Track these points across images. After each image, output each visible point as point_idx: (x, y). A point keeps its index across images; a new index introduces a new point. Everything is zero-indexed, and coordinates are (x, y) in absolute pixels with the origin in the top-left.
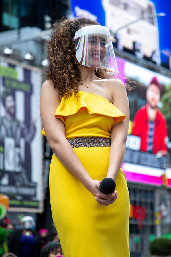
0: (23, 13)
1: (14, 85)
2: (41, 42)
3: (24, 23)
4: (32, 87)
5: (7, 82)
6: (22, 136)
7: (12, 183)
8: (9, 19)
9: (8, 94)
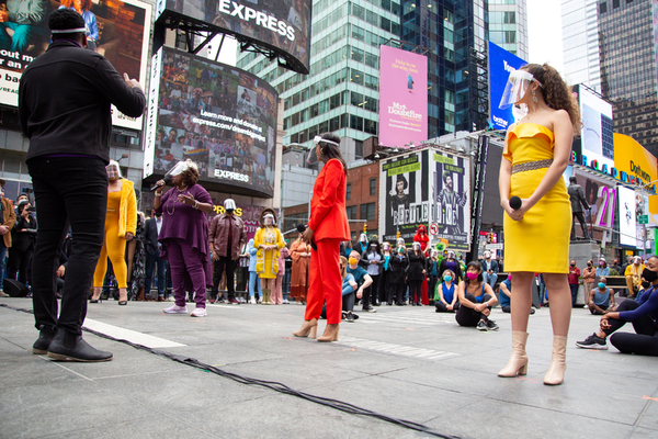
0: (458, 123)
1: (452, 168)
2: (470, 140)
3: (458, 128)
4: (463, 169)
5: (447, 167)
6: (457, 202)
7: (450, 233)
8: (449, 127)
9: (447, 175)
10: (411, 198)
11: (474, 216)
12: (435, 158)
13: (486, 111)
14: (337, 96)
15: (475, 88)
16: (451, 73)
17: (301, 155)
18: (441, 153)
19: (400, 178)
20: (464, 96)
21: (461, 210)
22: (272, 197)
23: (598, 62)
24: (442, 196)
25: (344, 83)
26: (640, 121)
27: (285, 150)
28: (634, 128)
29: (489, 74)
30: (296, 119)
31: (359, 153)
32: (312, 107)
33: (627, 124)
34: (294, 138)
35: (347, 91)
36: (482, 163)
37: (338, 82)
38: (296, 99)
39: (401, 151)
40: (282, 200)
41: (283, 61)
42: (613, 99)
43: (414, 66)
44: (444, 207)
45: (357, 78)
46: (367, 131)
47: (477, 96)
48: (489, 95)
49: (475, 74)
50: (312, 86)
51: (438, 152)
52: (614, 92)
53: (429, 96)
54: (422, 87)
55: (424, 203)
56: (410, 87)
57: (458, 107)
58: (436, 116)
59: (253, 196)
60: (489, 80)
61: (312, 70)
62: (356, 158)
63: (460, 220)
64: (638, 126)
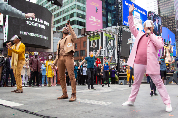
0: (112, 23)
1: (111, 38)
2: (116, 29)
3: (113, 25)
4: (115, 38)
5: (109, 38)
6: (113, 49)
8: (110, 24)
9: (109, 40)
10: (97, 48)
11: (118, 54)
12: (105, 35)
13: (122, 19)
14: (72, 14)
15: (118, 12)
16: (110, 7)
17: (60, 34)
18: (107, 33)
19: (94, 41)
20: (114, 14)
21: (114, 52)
22: (50, 48)
23: (157, 4)
24: (108, 48)
25: (74, 10)
26: (170, 23)
27: (54, 32)
28: (168, 25)
29: (122, 7)
30: (58, 22)
31: (80, 33)
32: (63, 18)
33: (166, 24)
34: (57, 28)
35: (75, 12)
36: (121, 36)
37: (72, 9)
38: (58, 15)
39: (94, 32)
40: (54, 49)
41: (53, 2)
42: (162, 16)
43: (98, 4)
44: (108, 51)
45: (79, 8)
46: (82, 26)
47: (119, 14)
48: (123, 14)
49: (118, 7)
50: (63, 10)
51: (106, 33)
52: (162, 14)
53: (103, 14)
54: (101, 11)
55: (102, 50)
56: (97, 11)
57: (112, 18)
58: (105, 21)
59: (43, 48)
60: (122, 9)
61: (63, 5)
62: (79, 35)
63: (114, 55)
64: (169, 25)
